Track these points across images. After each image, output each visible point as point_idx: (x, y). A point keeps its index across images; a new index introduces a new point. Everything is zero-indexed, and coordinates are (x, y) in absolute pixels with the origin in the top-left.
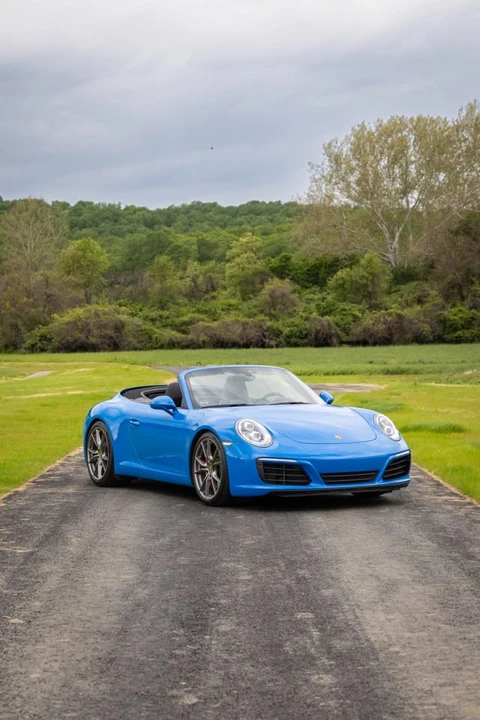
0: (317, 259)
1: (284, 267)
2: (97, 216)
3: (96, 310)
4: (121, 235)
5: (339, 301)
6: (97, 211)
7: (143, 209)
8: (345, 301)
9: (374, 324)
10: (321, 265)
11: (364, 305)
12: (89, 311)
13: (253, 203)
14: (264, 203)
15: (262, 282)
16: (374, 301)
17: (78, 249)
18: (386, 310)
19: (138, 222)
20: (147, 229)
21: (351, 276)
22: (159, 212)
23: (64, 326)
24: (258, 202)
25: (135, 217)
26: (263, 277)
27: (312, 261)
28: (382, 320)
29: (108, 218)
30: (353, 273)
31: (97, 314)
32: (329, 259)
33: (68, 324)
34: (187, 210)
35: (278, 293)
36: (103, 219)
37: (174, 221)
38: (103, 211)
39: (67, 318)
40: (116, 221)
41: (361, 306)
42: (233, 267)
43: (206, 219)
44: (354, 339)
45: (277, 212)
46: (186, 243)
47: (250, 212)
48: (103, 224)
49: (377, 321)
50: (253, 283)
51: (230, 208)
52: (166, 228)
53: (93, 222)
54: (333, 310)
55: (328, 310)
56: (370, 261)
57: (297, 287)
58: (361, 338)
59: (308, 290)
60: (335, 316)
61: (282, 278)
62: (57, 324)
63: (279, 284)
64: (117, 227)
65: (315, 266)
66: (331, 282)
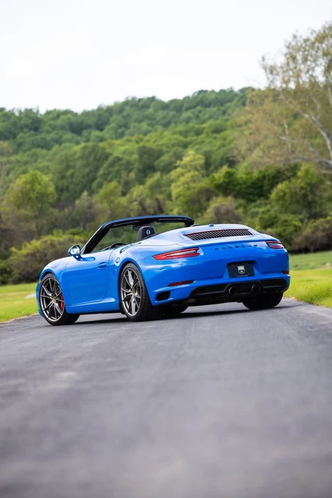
0: (260, 172)
1: (228, 184)
2: (14, 124)
3: (52, 241)
4: (46, 146)
5: (281, 213)
6: (12, 120)
7: (67, 112)
8: (286, 212)
9: (313, 233)
10: (264, 177)
11: (304, 215)
12: (46, 242)
13: (201, 92)
14: (213, 91)
15: (208, 199)
16: (313, 211)
17: (26, 183)
18: (326, 217)
19: (63, 128)
20: (75, 136)
21: (290, 189)
22: (86, 114)
23: (23, 258)
24: (206, 91)
25: (59, 122)
26: (208, 194)
27: (256, 174)
28: (321, 227)
29: (27, 126)
30: (291, 186)
31: (53, 245)
32: (271, 172)
33: (27, 256)
34: (120, 109)
35: (222, 211)
36: (21, 129)
37: (106, 123)
38: (20, 118)
39: (24, 251)
40: (36, 129)
41: (301, 216)
42: (179, 186)
43: (146, 118)
44: (297, 247)
45: (231, 101)
46: (124, 152)
47: (197, 104)
48: (21, 134)
49: (316, 228)
50: (199, 201)
51: (174, 101)
52: (98, 133)
53: (10, 133)
54: (276, 222)
55: (270, 222)
56: (307, 172)
57: (241, 201)
58: (303, 246)
59: (253, 204)
60: (277, 228)
61: (226, 195)
62: (15, 257)
63: (223, 203)
64: (39, 137)
65: (258, 179)
66: (273, 195)
